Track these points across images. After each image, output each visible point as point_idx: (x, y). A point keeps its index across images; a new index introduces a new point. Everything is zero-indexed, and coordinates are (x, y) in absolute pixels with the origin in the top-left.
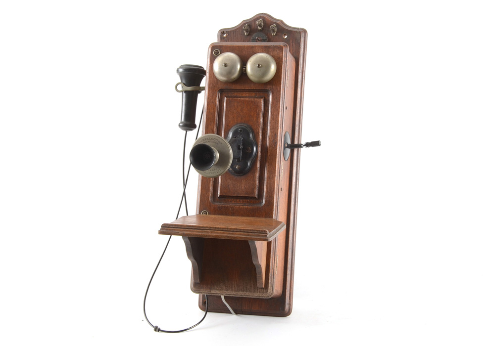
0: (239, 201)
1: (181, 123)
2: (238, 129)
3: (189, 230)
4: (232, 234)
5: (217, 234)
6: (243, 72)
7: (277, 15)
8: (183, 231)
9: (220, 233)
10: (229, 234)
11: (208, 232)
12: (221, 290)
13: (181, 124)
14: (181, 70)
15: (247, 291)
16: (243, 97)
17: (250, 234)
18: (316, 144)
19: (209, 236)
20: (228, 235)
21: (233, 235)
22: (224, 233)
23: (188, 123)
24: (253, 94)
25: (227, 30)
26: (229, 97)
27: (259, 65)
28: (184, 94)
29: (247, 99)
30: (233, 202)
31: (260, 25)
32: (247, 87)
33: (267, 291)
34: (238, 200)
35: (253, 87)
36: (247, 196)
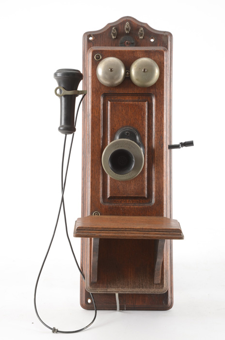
1: (61, 126)
2: (125, 132)
3: (105, 231)
4: (148, 234)
5: (133, 235)
6: (128, 77)
7: (141, 18)
9: (136, 233)
10: (145, 234)
12: (118, 287)
13: (61, 128)
14: (59, 75)
15: (143, 288)
16: (127, 101)
17: (165, 233)
19: (126, 236)
20: (145, 235)
22: (140, 234)
23: (68, 126)
24: (136, 98)
25: (94, 33)
26: (113, 101)
27: (145, 70)
28: (63, 98)
29: (131, 103)
30: (123, 202)
31: (127, 29)
32: (130, 91)
33: (163, 287)
35: (136, 91)
36: (137, 196)
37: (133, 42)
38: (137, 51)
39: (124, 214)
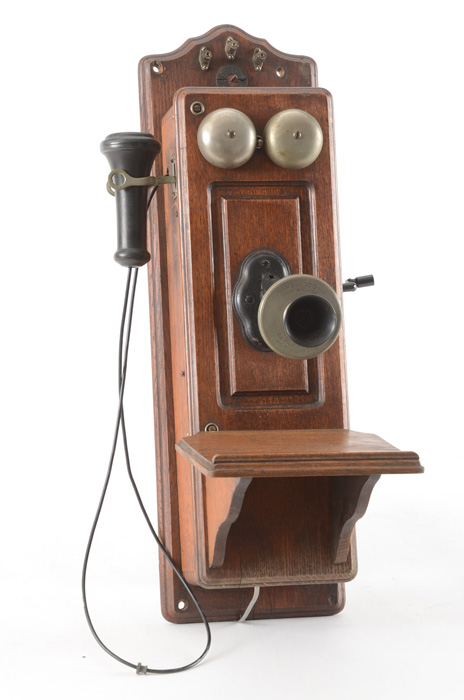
0: (273, 400)
1: (120, 250)
2: (260, 259)
3: (271, 463)
4: (355, 465)
5: (327, 468)
8: (260, 466)
9: (333, 465)
10: (349, 465)
11: (309, 465)
12: (263, 575)
13: (122, 255)
14: (114, 145)
15: (311, 573)
16: (258, 197)
17: (389, 462)
18: (368, 281)
19: (313, 472)
20: (349, 468)
21: (357, 468)
22: (339, 465)
23: (135, 251)
24: (277, 192)
25: (164, 59)
26: (231, 197)
27: (298, 134)
28: (123, 193)
29: (268, 201)
30: (262, 403)
31: (231, 51)
32: (266, 178)
33: (350, 568)
34: (270, 399)
35: (276, 177)
36: (289, 389)
37: (243, 77)
38: (274, 96)
39: (267, 426)
